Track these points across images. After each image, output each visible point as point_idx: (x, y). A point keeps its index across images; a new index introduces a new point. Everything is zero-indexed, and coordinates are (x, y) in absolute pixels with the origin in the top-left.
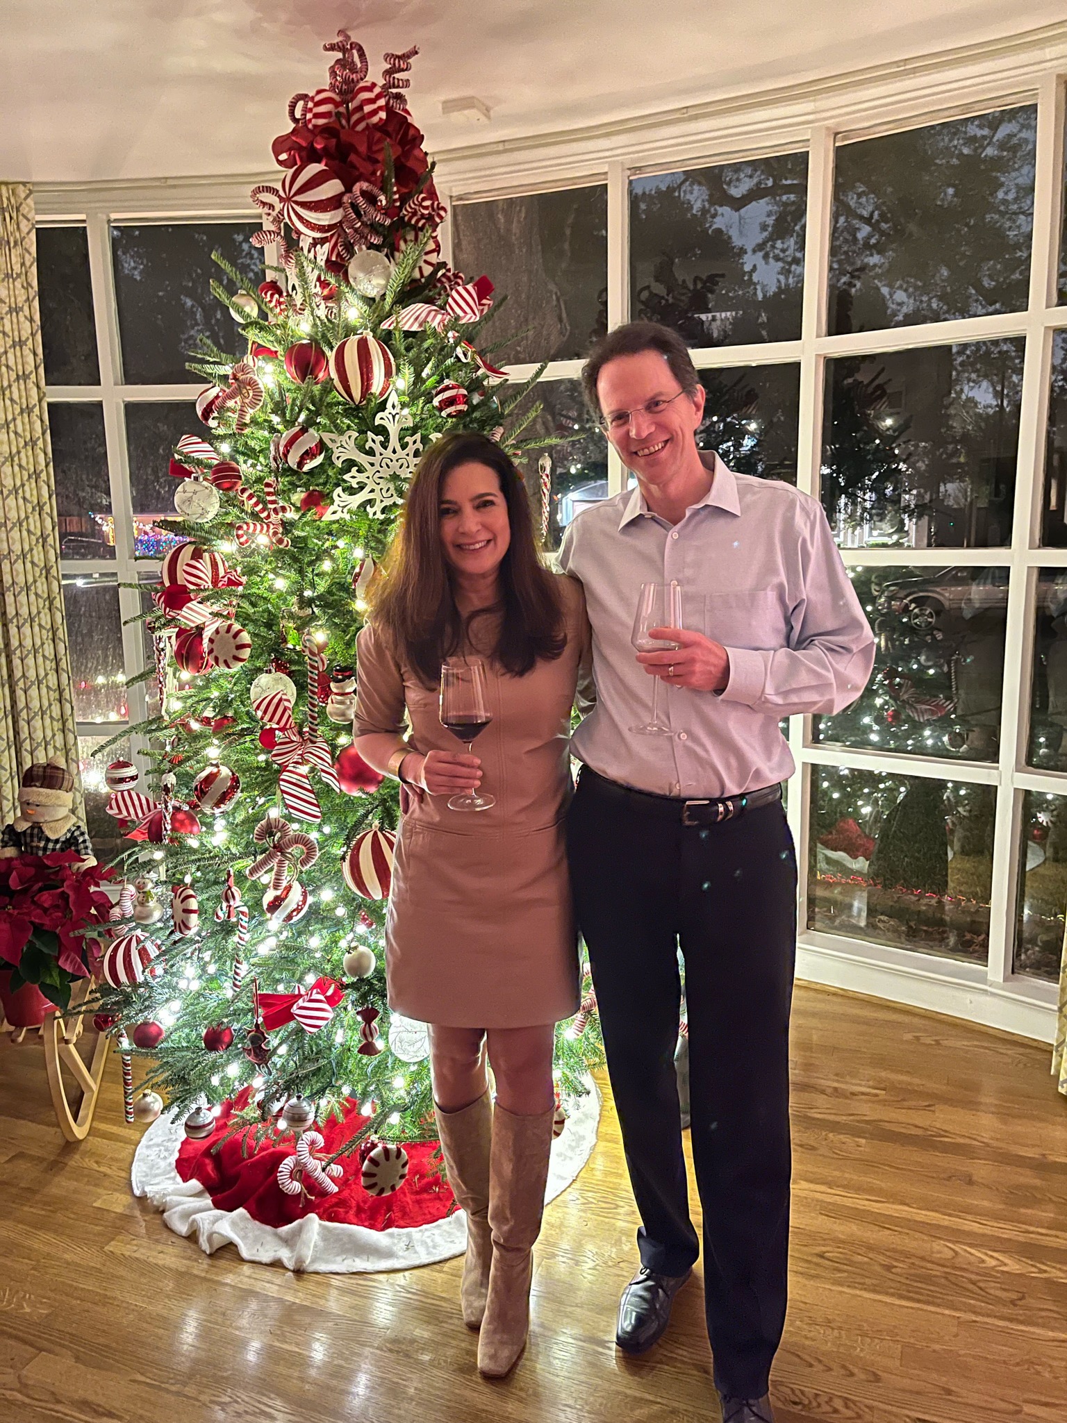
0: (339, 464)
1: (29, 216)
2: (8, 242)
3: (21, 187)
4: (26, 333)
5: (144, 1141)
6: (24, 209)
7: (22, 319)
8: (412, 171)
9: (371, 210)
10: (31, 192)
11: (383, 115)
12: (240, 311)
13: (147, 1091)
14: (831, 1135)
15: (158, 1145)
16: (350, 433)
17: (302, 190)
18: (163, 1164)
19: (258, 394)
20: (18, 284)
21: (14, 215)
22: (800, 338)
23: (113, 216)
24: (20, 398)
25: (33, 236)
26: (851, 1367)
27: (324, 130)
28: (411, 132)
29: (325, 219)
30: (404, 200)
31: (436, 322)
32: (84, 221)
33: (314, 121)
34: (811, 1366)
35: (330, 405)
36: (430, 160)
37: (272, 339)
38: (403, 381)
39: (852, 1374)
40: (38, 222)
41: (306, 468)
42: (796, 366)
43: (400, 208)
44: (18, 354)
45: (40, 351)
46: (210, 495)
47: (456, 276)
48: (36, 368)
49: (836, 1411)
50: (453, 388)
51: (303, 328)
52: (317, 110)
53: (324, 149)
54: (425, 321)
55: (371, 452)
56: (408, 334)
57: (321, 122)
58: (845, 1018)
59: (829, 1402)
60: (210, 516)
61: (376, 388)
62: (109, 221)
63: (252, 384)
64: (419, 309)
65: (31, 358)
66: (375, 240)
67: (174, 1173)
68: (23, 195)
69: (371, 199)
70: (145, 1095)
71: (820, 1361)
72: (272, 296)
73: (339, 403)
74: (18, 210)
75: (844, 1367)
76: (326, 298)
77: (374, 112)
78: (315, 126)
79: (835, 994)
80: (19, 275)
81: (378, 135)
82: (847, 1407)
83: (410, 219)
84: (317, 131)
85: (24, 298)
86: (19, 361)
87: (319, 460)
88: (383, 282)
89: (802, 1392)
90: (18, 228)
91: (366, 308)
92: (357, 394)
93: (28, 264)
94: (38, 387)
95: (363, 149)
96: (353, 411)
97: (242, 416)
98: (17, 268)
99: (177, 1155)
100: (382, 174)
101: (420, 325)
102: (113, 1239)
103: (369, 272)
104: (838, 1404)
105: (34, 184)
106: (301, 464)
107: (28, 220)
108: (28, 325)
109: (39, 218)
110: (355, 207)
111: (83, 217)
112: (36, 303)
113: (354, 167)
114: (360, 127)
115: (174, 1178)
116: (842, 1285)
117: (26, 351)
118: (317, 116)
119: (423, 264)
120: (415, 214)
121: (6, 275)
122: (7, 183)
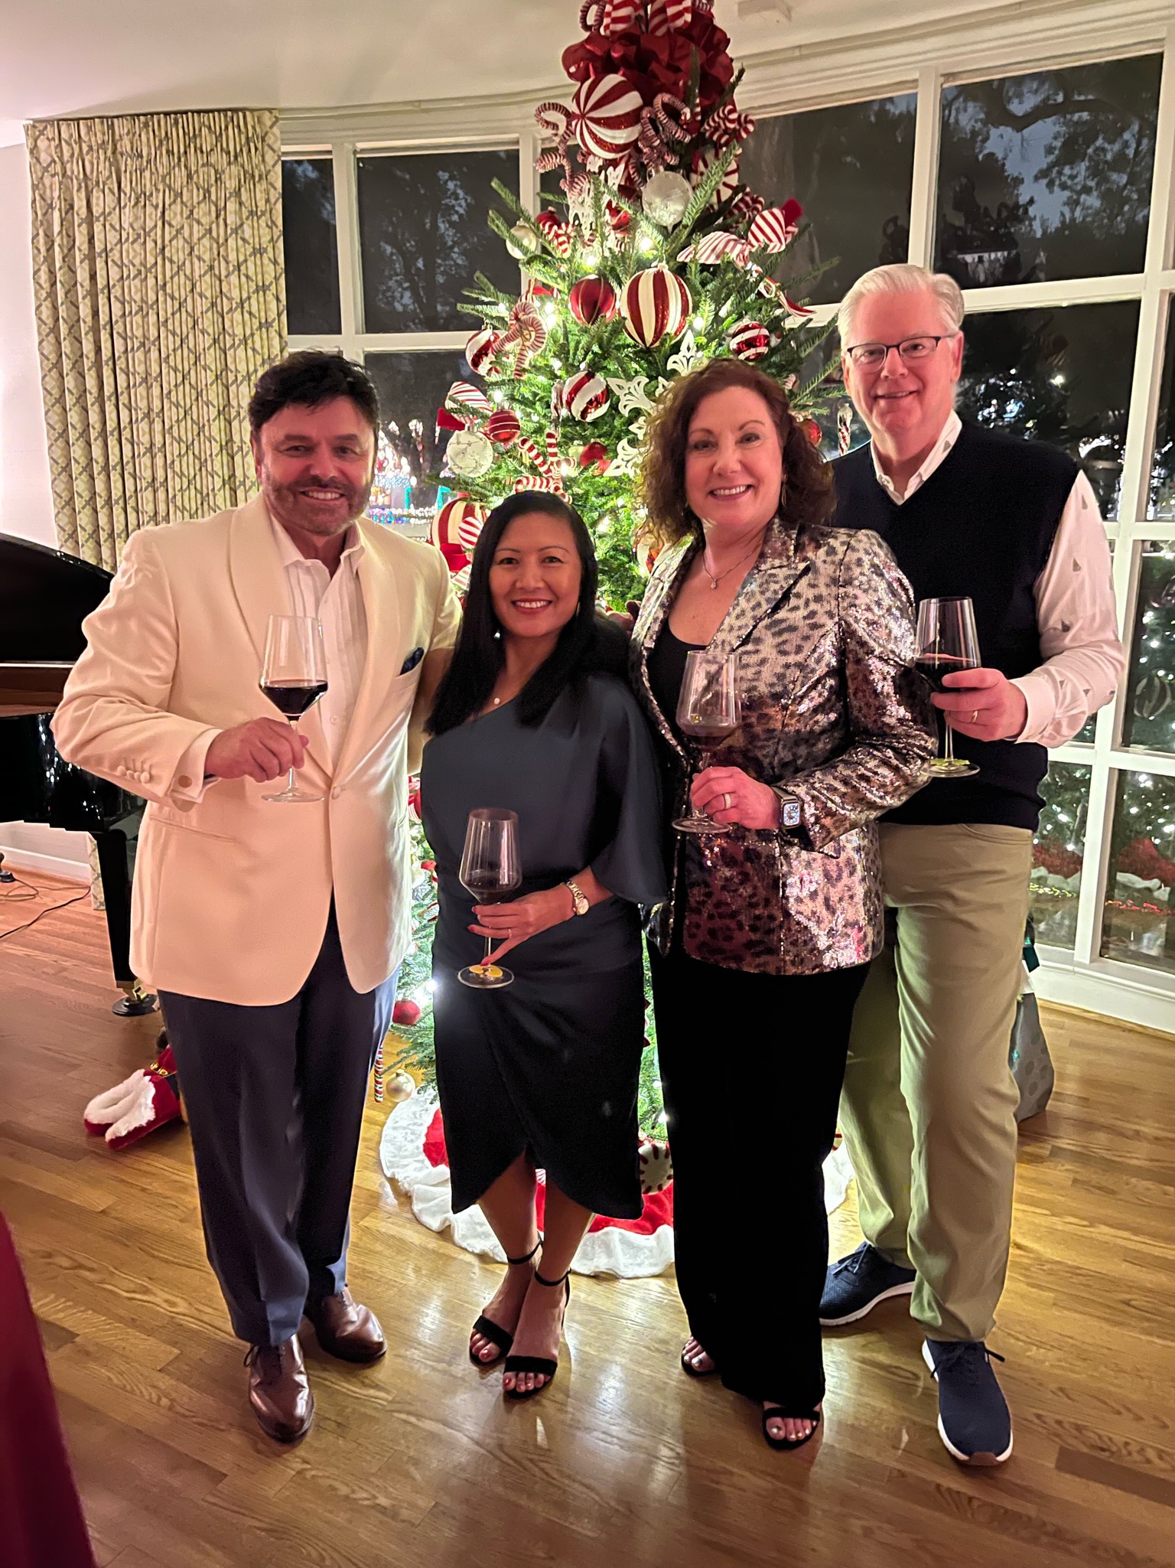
0: (625, 413)
1: (275, 147)
2: (253, 176)
3: (267, 114)
4: (269, 278)
5: (389, 1123)
6: (270, 139)
7: (266, 261)
8: (717, 80)
9: (672, 126)
10: (277, 119)
11: (688, 17)
12: (519, 245)
13: (399, 1071)
14: (1134, 1180)
15: (404, 1128)
16: (638, 379)
17: (598, 105)
18: (410, 1147)
19: (540, 337)
20: (262, 222)
21: (259, 146)
22: (1142, 271)
23: (360, 145)
24: (262, 347)
25: (279, 168)
26: (1165, 1419)
27: (624, 37)
28: (717, 36)
29: (621, 136)
30: (706, 113)
31: (735, 253)
32: (330, 152)
33: (612, 27)
34: (1119, 1413)
35: (618, 348)
36: (736, 66)
37: (555, 275)
38: (701, 321)
39: (1165, 1426)
40: (285, 154)
41: (590, 418)
42: (1135, 304)
43: (702, 122)
44: (261, 299)
45: (283, 297)
46: (485, 446)
47: (755, 201)
48: (279, 315)
49: (1148, 1461)
50: (754, 328)
51: (589, 262)
52: (615, 14)
53: (623, 57)
54: (723, 252)
56: (705, 267)
57: (620, 27)
58: (1145, 1057)
59: (1141, 1451)
60: (483, 470)
61: (671, 327)
62: (355, 152)
63: (535, 325)
64: (717, 238)
65: (274, 305)
66: (672, 160)
67: (423, 1157)
68: (269, 123)
69: (673, 113)
70: (398, 1075)
71: (1129, 1410)
72: (551, 227)
73: (628, 346)
74: (263, 140)
75: (1156, 1418)
76: (616, 228)
77: (680, 14)
78: (613, 33)
79: (1131, 1031)
80: (263, 213)
81: (681, 40)
82: (1161, 1458)
83: (712, 134)
84: (616, 37)
85: (269, 238)
86: (262, 307)
87: (604, 409)
88: (680, 208)
89: (1110, 1439)
90: (263, 160)
91: (660, 238)
92: (649, 335)
93: (273, 200)
94: (280, 336)
95: (664, 57)
96: (645, 354)
97: (520, 361)
98: (261, 204)
99: (423, 1140)
100: (685, 83)
101: (718, 257)
102: (367, 1215)
103: (666, 196)
104: (1151, 1454)
105: (281, 110)
106: (584, 413)
107: (274, 151)
108: (272, 268)
109: (285, 148)
110: (653, 121)
111: (328, 147)
112: (281, 244)
113: (655, 76)
114: (660, 32)
115: (423, 1161)
116: (1151, 1334)
117: (270, 297)
118: (616, 21)
119: (721, 187)
120: (716, 129)
121: (251, 213)
122: (252, 111)
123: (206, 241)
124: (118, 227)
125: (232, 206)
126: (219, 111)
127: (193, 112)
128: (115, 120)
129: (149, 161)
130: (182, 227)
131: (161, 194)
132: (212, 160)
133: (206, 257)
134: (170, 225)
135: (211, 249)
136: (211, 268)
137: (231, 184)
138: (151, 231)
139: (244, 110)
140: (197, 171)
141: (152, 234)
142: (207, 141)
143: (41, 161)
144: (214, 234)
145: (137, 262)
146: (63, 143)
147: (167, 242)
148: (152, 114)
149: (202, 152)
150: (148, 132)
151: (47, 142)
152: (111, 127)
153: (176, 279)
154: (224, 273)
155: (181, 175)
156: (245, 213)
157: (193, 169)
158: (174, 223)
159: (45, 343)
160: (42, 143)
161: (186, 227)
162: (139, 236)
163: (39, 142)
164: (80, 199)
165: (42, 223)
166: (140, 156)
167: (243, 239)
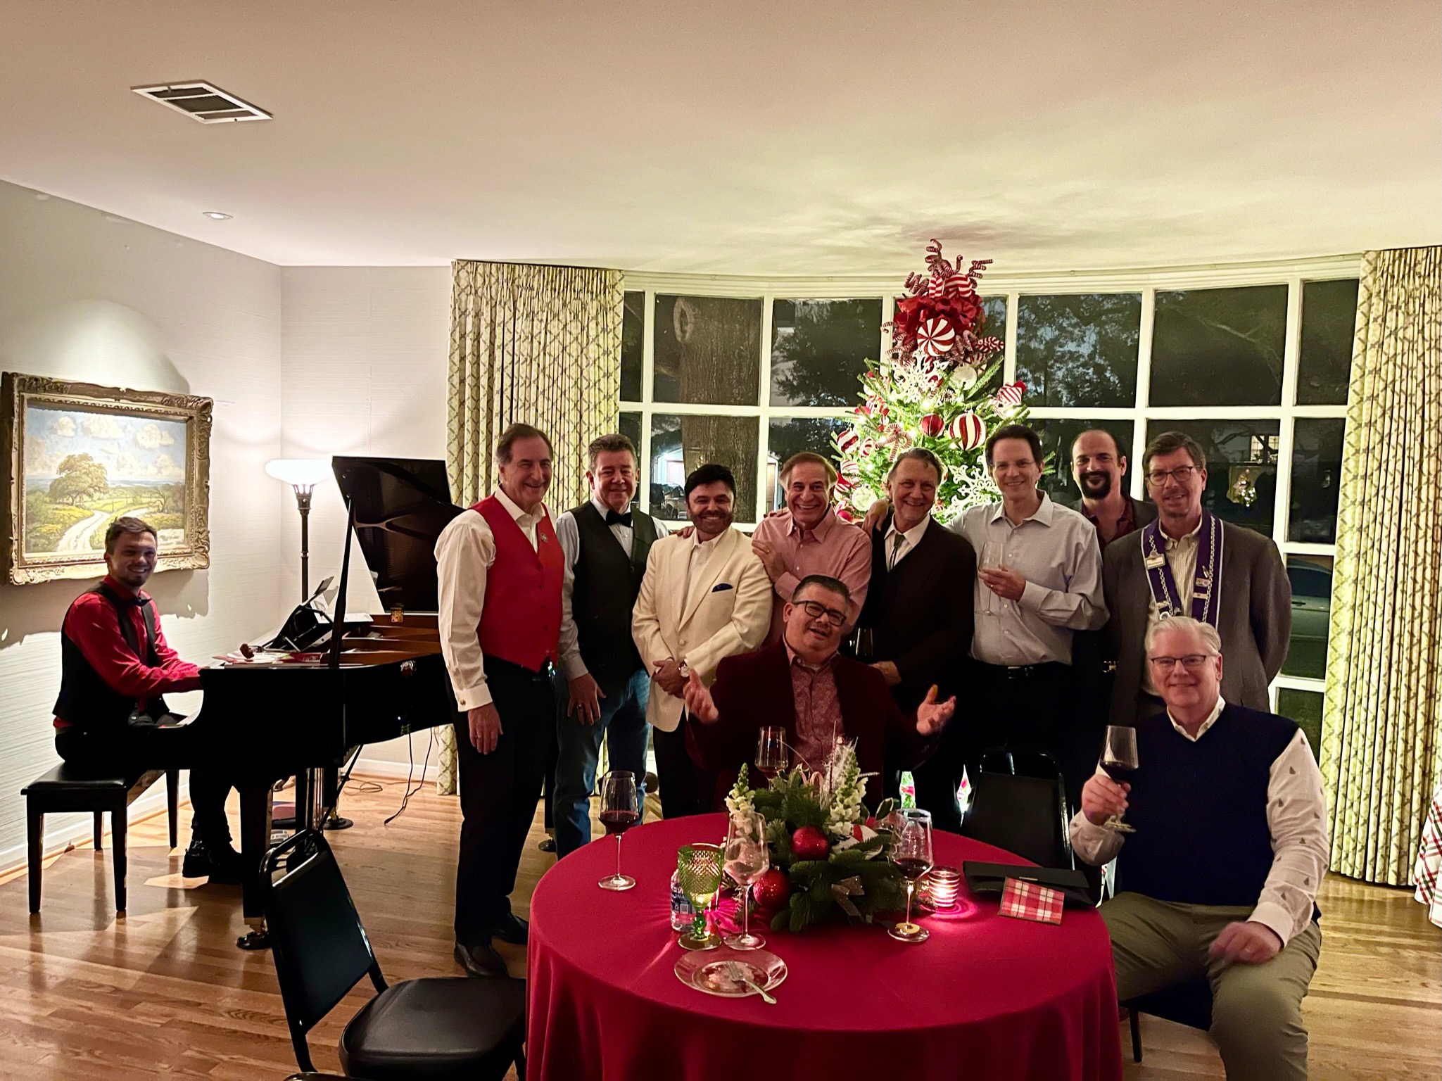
0: (956, 482)
1: (621, 288)
2: (606, 308)
3: (618, 273)
4: (611, 369)
7: (610, 359)
10: (621, 276)
16: (963, 466)
17: (938, 335)
20: (611, 335)
21: (610, 290)
22: (1134, 407)
23: (656, 288)
24: (604, 410)
25: (623, 299)
28: (976, 298)
40: (625, 289)
42: (1132, 421)
44: (606, 381)
45: (619, 381)
48: (615, 390)
55: (973, 477)
62: (654, 291)
63: (906, 436)
65: (613, 385)
66: (968, 360)
68: (618, 278)
73: (954, 450)
74: (613, 287)
80: (611, 330)
85: (612, 344)
86: (606, 386)
90: (612, 299)
93: (616, 323)
94: (615, 402)
98: (610, 325)
105: (624, 271)
107: (621, 290)
108: (613, 365)
109: (626, 285)
111: (644, 286)
117: (611, 380)
121: (603, 330)
122: (609, 270)
123: (574, 345)
124: (512, 331)
125: (592, 325)
126: (589, 268)
127: (572, 267)
128: (517, 266)
129: (538, 293)
130: (559, 334)
131: (545, 313)
132: (581, 296)
133: (574, 354)
134: (550, 333)
135: (577, 349)
136: (576, 361)
137: (593, 313)
138: (537, 335)
139: (606, 270)
140: (570, 302)
141: (538, 337)
142: (579, 284)
143: (461, 284)
144: (580, 341)
145: (525, 353)
146: (478, 276)
147: (548, 343)
148: (544, 266)
149: (574, 291)
150: (540, 276)
151: (466, 274)
152: (513, 270)
153: (552, 366)
154: (584, 364)
155: (558, 304)
156: (600, 330)
157: (568, 300)
158: (553, 332)
159: (453, 400)
160: (463, 274)
161: (561, 335)
162: (527, 338)
163: (460, 273)
164: (487, 312)
165: (459, 323)
166: (532, 289)
167: (598, 345)
